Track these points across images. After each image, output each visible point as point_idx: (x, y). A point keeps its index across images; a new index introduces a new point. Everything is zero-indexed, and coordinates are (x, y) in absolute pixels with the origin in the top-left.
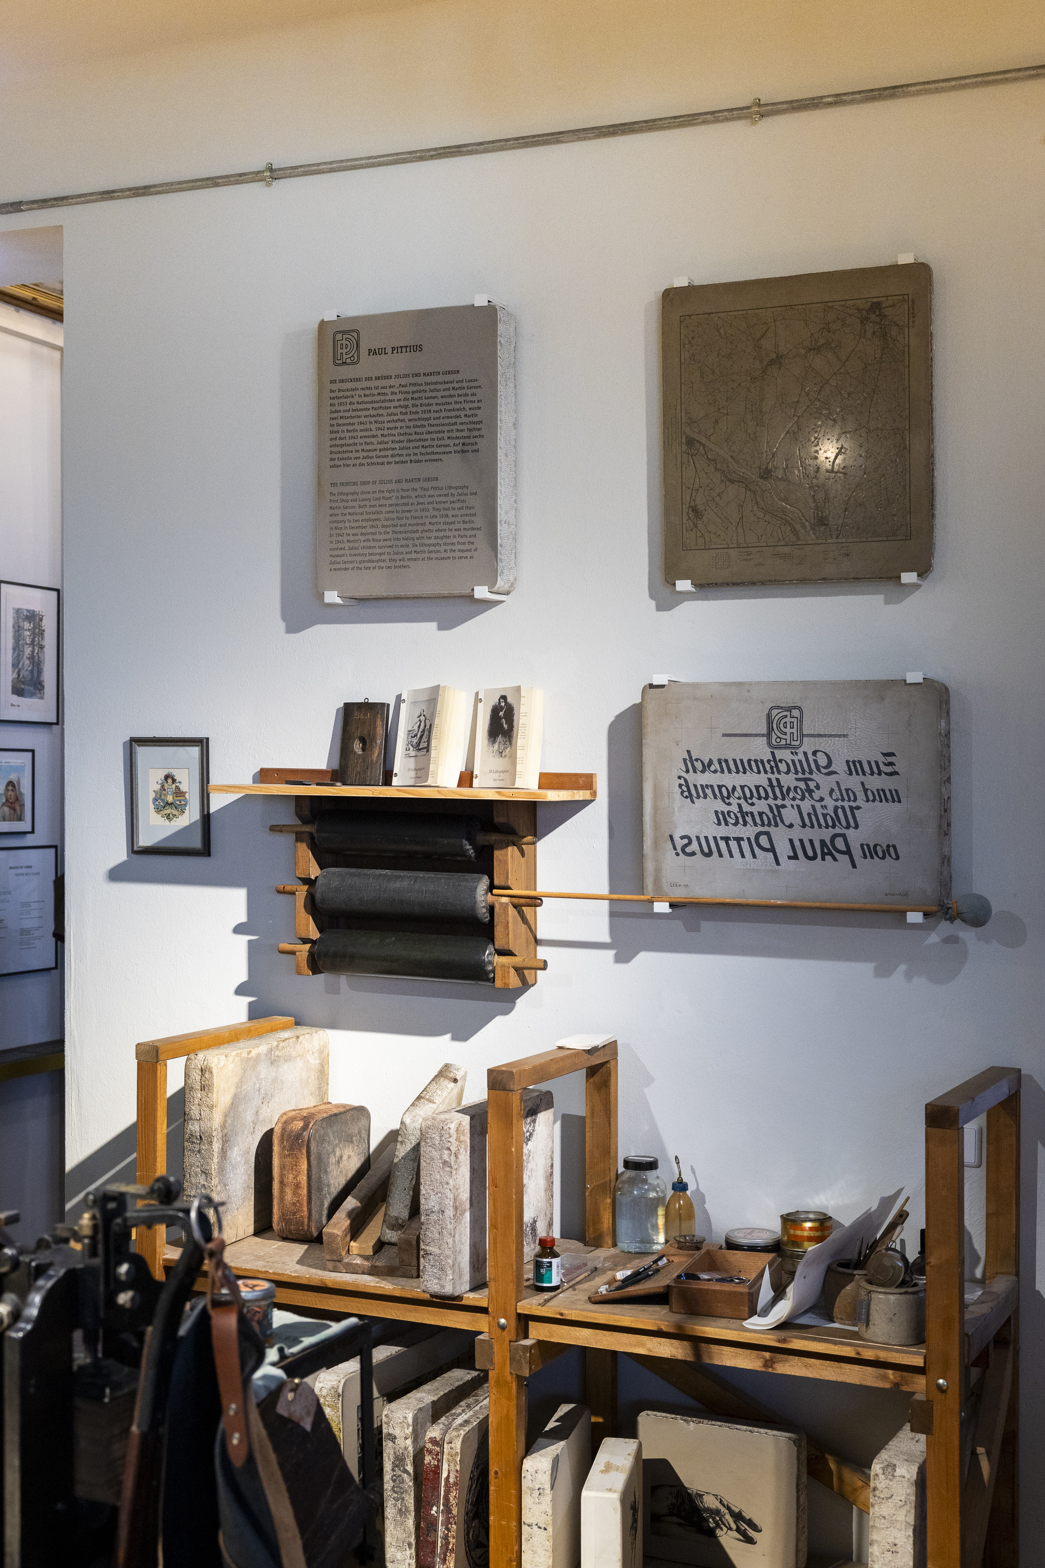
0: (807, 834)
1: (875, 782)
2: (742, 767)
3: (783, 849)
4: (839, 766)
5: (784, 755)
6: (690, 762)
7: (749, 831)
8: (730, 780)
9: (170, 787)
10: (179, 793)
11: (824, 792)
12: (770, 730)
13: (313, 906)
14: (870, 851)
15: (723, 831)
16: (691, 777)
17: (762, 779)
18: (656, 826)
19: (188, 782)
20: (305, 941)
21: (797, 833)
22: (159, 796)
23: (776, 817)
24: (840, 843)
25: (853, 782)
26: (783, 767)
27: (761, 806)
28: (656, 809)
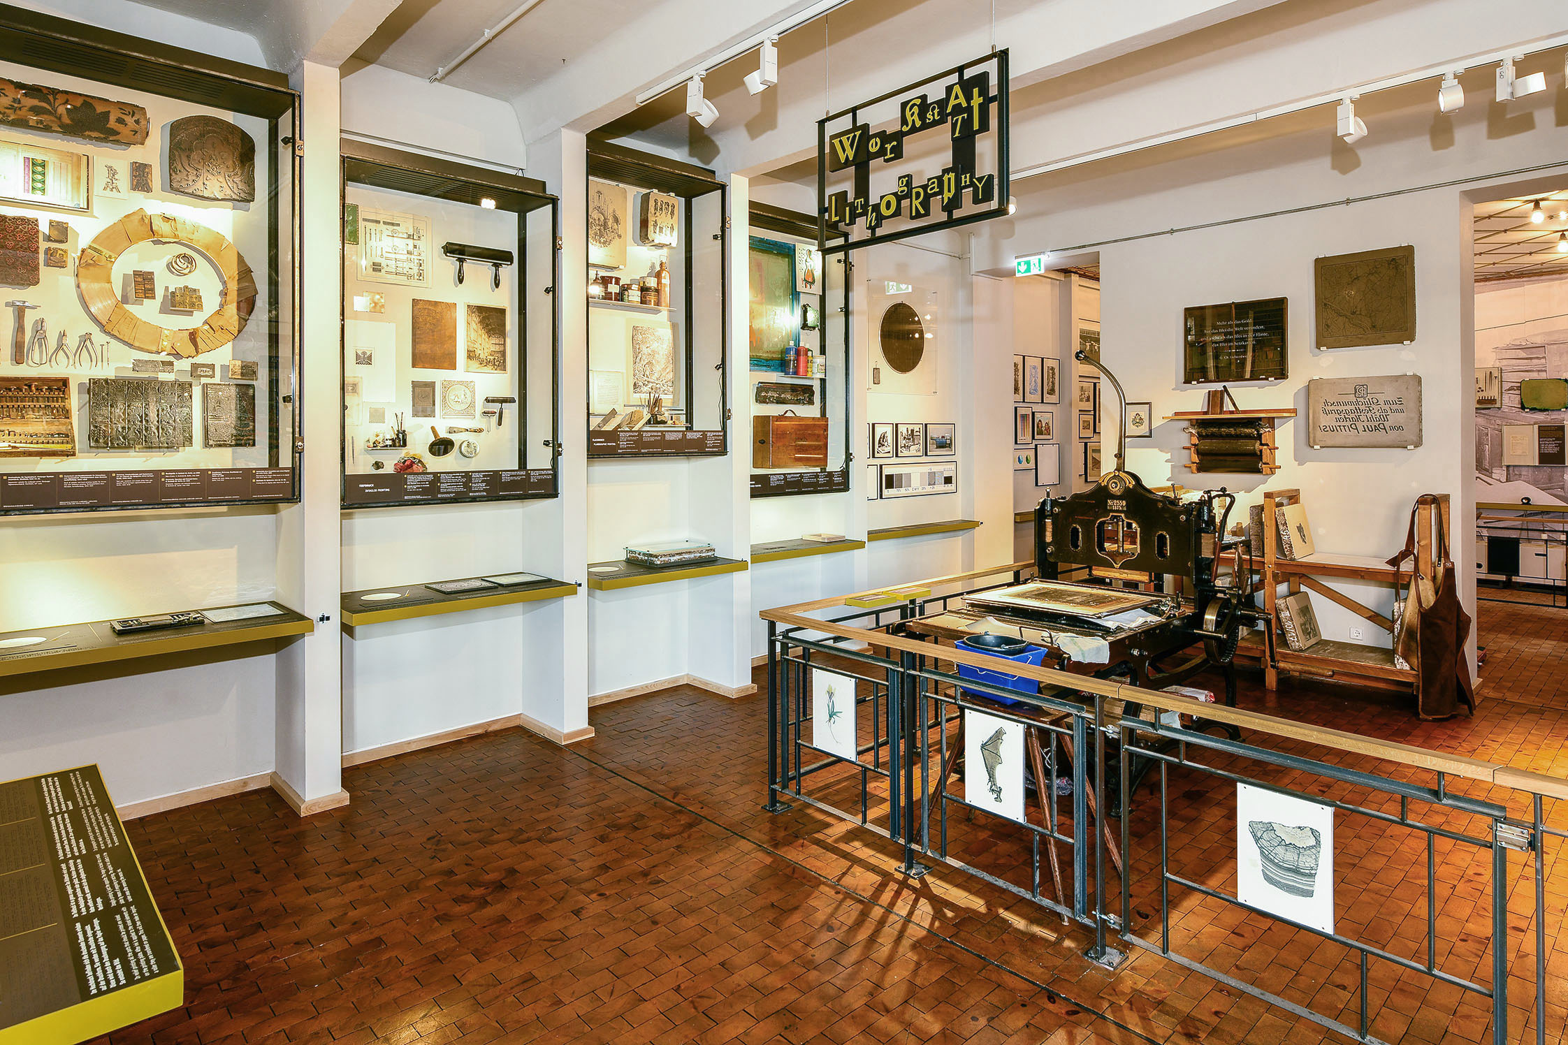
0: (1369, 424)
1: (1394, 407)
2: (1345, 404)
3: (1361, 429)
4: (1381, 402)
5: (1362, 400)
6: (1326, 403)
7: (1348, 423)
8: (1340, 408)
9: (1138, 417)
10: (1141, 419)
11: (1376, 411)
12: (1356, 392)
13: (1198, 453)
14: (1392, 428)
15: (1339, 424)
16: (1327, 408)
17: (1353, 407)
18: (1314, 423)
19: (1145, 415)
20: (1194, 463)
21: (1365, 424)
22: (1134, 420)
23: (1358, 419)
24: (1381, 426)
25: (1387, 407)
26: (1360, 403)
27: (1353, 415)
28: (1314, 418)
